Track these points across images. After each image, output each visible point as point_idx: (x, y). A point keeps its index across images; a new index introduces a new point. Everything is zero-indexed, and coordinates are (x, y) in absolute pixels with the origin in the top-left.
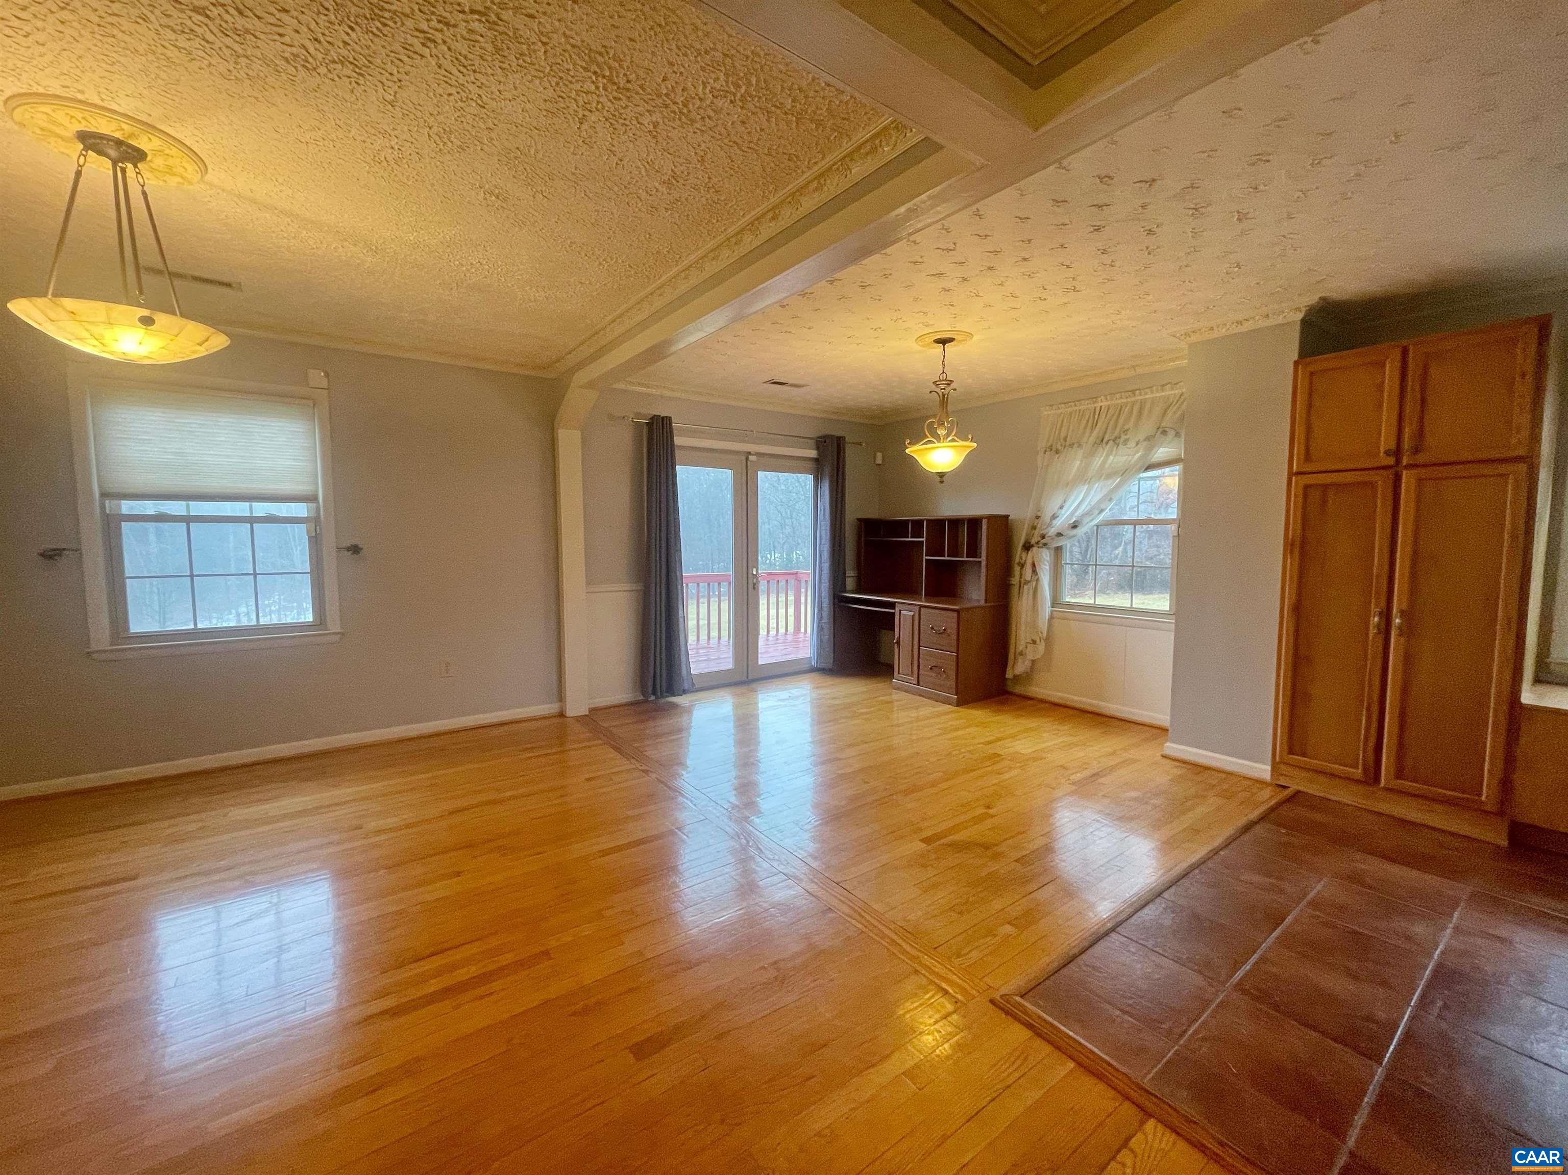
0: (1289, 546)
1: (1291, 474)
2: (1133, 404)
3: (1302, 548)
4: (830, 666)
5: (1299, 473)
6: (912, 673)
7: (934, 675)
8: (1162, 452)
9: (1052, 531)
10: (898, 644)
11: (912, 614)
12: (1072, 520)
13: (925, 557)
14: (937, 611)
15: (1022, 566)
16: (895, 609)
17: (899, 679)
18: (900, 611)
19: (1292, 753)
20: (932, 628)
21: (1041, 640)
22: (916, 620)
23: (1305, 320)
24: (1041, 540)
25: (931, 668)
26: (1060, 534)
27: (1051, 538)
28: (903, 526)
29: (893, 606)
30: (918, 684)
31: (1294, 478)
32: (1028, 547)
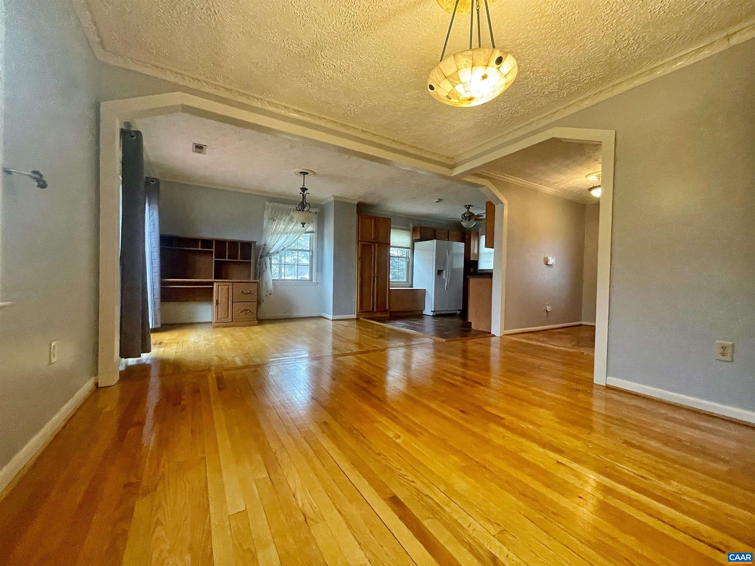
4: (159, 325)
6: (228, 316)
7: (243, 314)
8: (310, 228)
10: (217, 303)
11: (227, 287)
12: (282, 248)
13: (214, 259)
14: (245, 284)
15: (260, 265)
16: (213, 285)
17: (218, 322)
18: (218, 286)
19: (361, 309)
20: (242, 292)
21: (270, 294)
22: (230, 291)
23: (357, 205)
24: (268, 254)
25: (241, 312)
26: (278, 252)
27: (274, 254)
28: (194, 241)
29: (212, 284)
30: (232, 321)
31: (359, 242)
32: (262, 257)
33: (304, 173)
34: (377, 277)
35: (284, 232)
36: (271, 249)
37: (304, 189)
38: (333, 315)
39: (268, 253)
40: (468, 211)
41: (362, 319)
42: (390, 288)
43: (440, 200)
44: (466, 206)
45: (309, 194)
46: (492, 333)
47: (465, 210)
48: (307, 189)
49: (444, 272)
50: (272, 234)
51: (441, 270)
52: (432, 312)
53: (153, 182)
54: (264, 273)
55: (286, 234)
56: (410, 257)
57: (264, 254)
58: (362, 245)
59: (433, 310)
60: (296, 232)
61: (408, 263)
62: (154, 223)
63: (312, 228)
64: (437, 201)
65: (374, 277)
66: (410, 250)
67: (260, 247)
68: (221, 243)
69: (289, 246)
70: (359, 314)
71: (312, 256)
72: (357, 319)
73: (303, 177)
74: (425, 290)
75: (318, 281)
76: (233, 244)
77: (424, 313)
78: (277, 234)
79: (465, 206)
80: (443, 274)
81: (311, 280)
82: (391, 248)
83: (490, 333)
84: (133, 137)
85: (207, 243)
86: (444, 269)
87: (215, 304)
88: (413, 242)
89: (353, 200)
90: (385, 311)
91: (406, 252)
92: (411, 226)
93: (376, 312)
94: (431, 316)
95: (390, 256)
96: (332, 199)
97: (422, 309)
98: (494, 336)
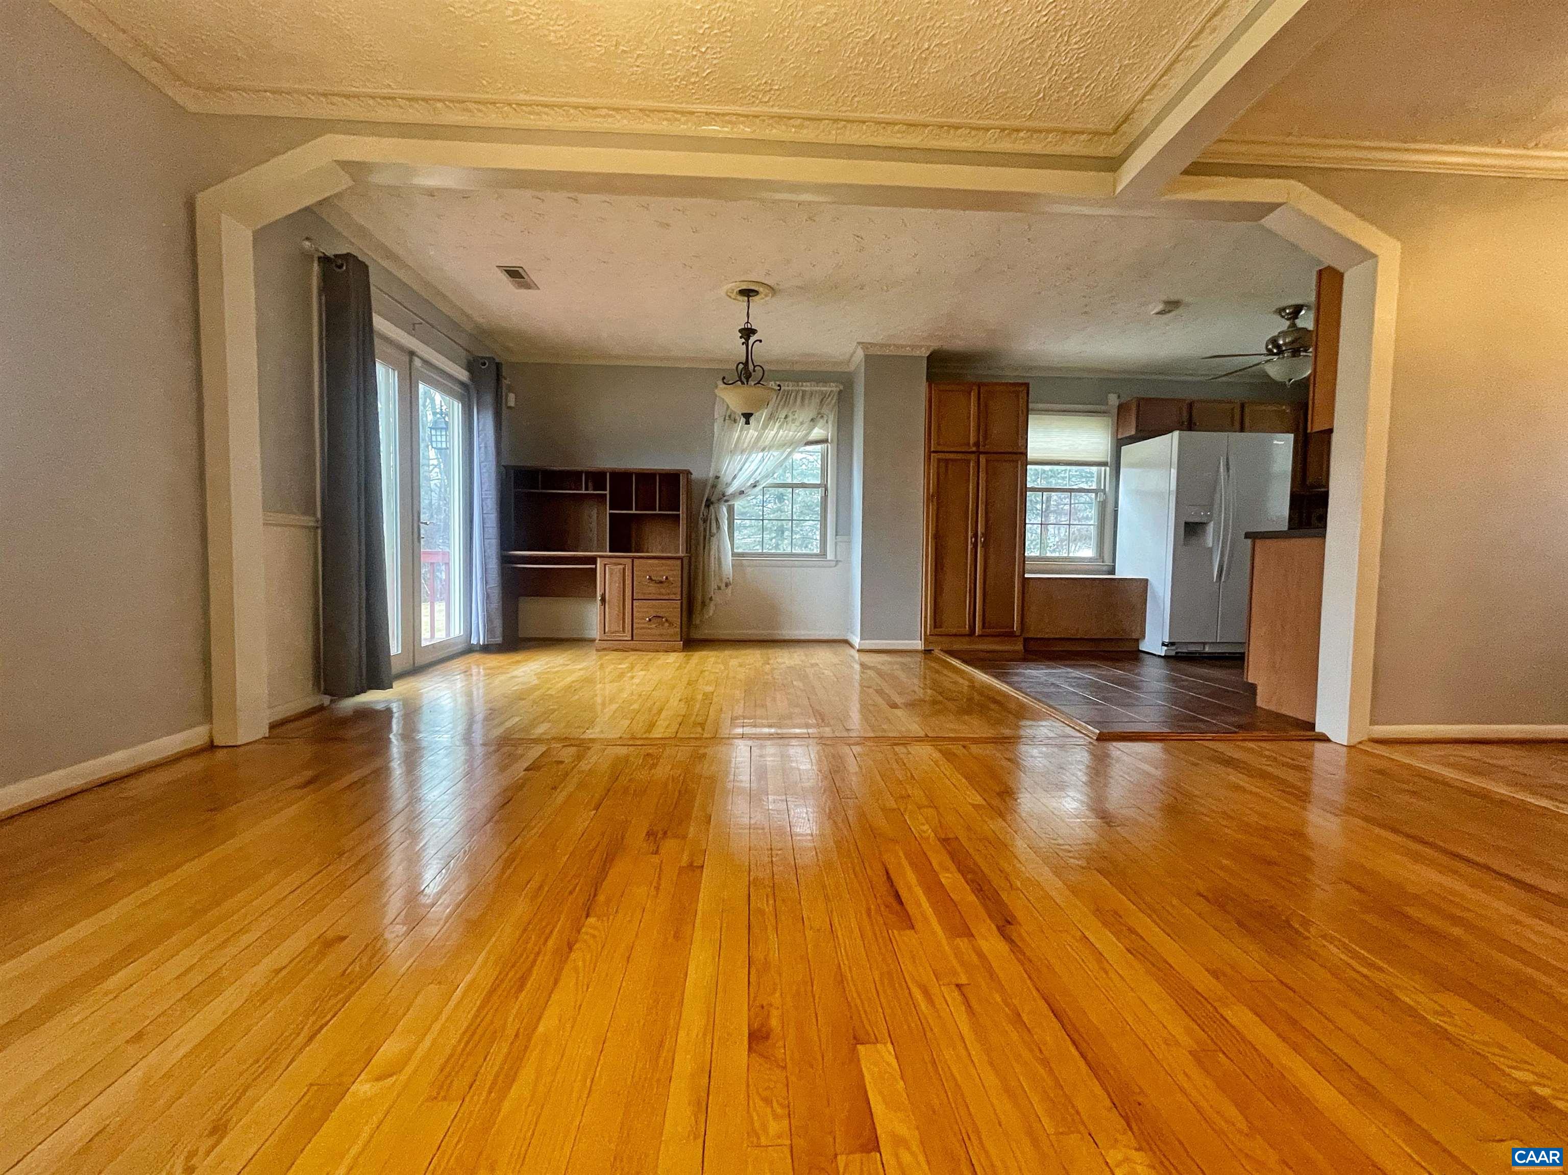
0: (929, 499)
1: (930, 452)
2: (798, 392)
3: (938, 499)
4: (499, 640)
5: (934, 452)
6: (624, 627)
7: (654, 626)
8: (817, 432)
9: (730, 490)
10: (603, 600)
11: (621, 567)
12: (752, 481)
13: (608, 511)
14: (656, 561)
15: (705, 521)
16: (595, 563)
17: (606, 638)
18: (605, 565)
19: (935, 627)
20: (650, 578)
21: (727, 585)
22: (628, 573)
23: (928, 357)
24: (723, 498)
25: (650, 620)
26: (742, 492)
27: (733, 495)
28: (572, 477)
29: (593, 560)
30: (632, 639)
31: (932, 455)
32: (709, 503)
33: (747, 293)
34: (985, 545)
35: (757, 446)
36: (728, 485)
37: (747, 333)
38: (862, 639)
39: (724, 495)
40: (1293, 325)
41: (937, 652)
42: (1026, 576)
43: (1172, 305)
44: (1284, 309)
45: (761, 341)
46: (1317, 729)
47: (1285, 324)
48: (753, 332)
49: (1210, 528)
50: (733, 452)
51: (1197, 520)
52: (1163, 644)
53: (484, 364)
54: (714, 539)
55: (763, 450)
56: (1107, 489)
57: (713, 499)
58: (939, 460)
59: (1167, 640)
60: (783, 445)
61: (1103, 506)
62: (486, 444)
63: (822, 431)
64: (1160, 307)
65: (975, 545)
66: (1108, 469)
67: (704, 483)
68: (621, 478)
69: (767, 476)
70: (931, 638)
71: (826, 496)
72: (927, 652)
73: (746, 304)
74: (1147, 580)
75: (839, 558)
76: (646, 478)
77: (1145, 646)
78: (743, 452)
79: (1280, 311)
80: (1204, 531)
81: (823, 554)
82: (1029, 467)
83: (1312, 726)
84: (340, 267)
85: (597, 478)
86: (1210, 518)
87: (599, 603)
88: (1119, 443)
89: (913, 347)
90: (1011, 635)
91: (1095, 475)
92: (1113, 400)
93: (979, 636)
94: (1160, 656)
95: (1025, 489)
96: (860, 354)
97: (1135, 636)
98: (1325, 739)
